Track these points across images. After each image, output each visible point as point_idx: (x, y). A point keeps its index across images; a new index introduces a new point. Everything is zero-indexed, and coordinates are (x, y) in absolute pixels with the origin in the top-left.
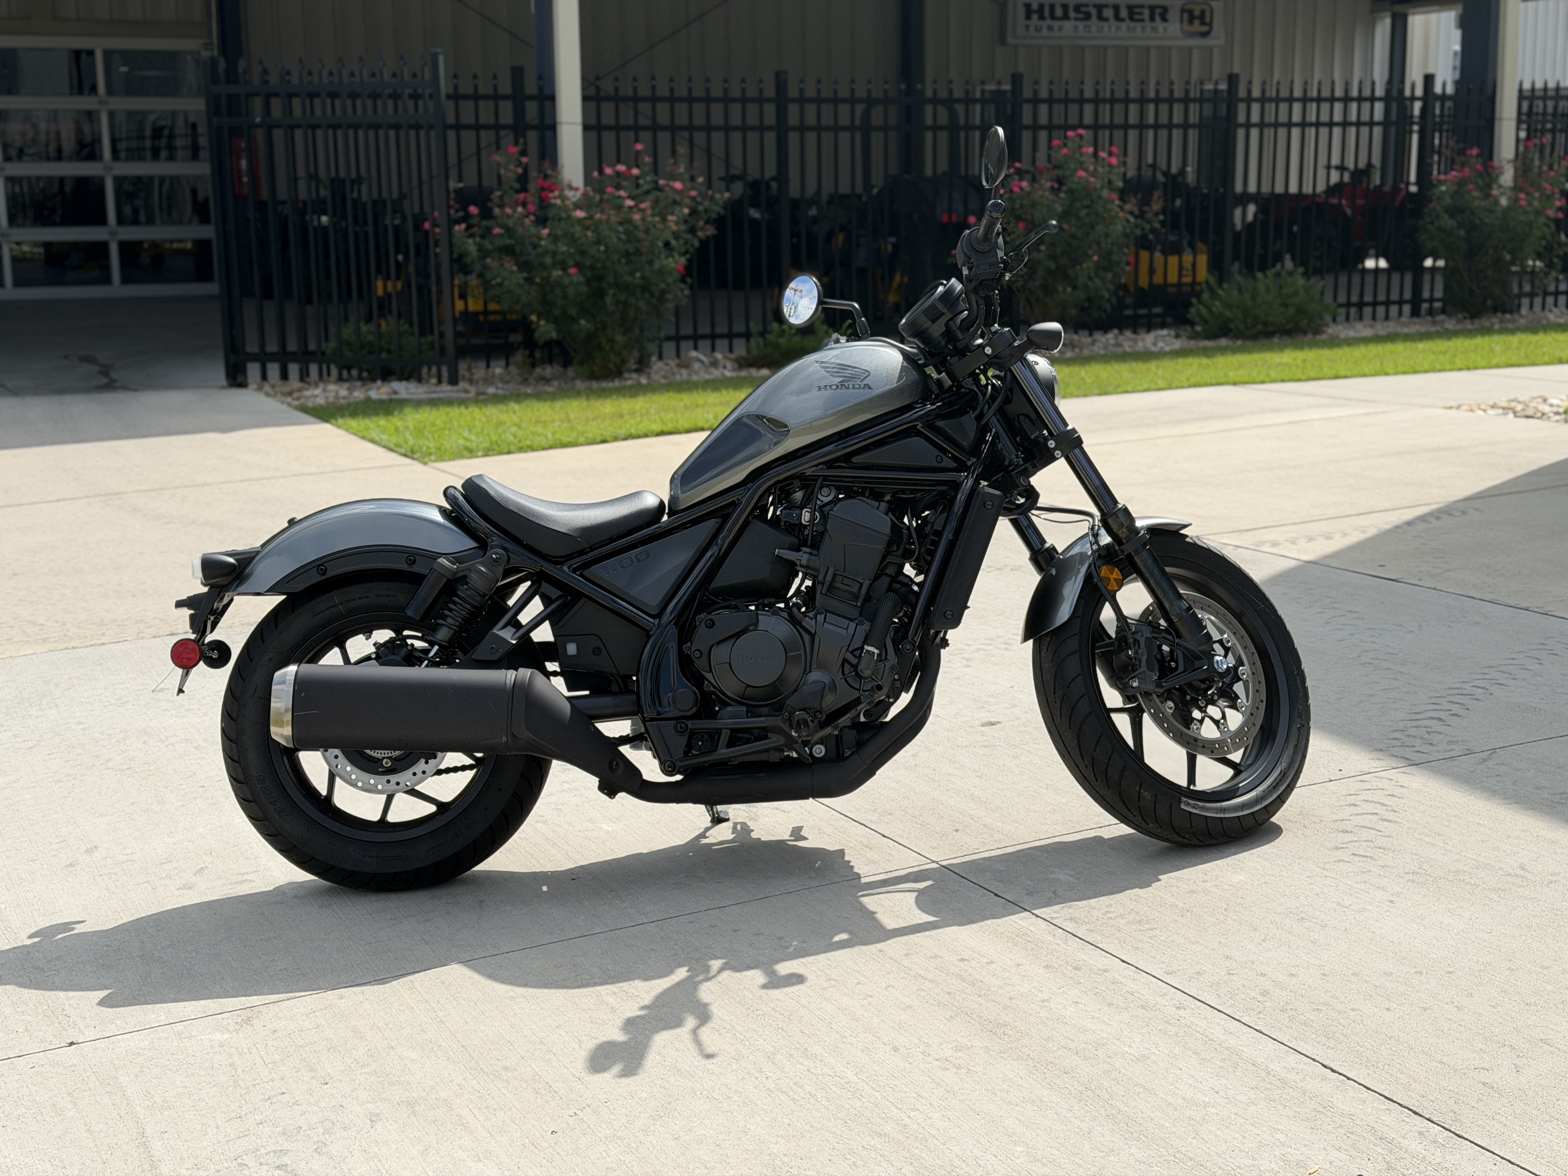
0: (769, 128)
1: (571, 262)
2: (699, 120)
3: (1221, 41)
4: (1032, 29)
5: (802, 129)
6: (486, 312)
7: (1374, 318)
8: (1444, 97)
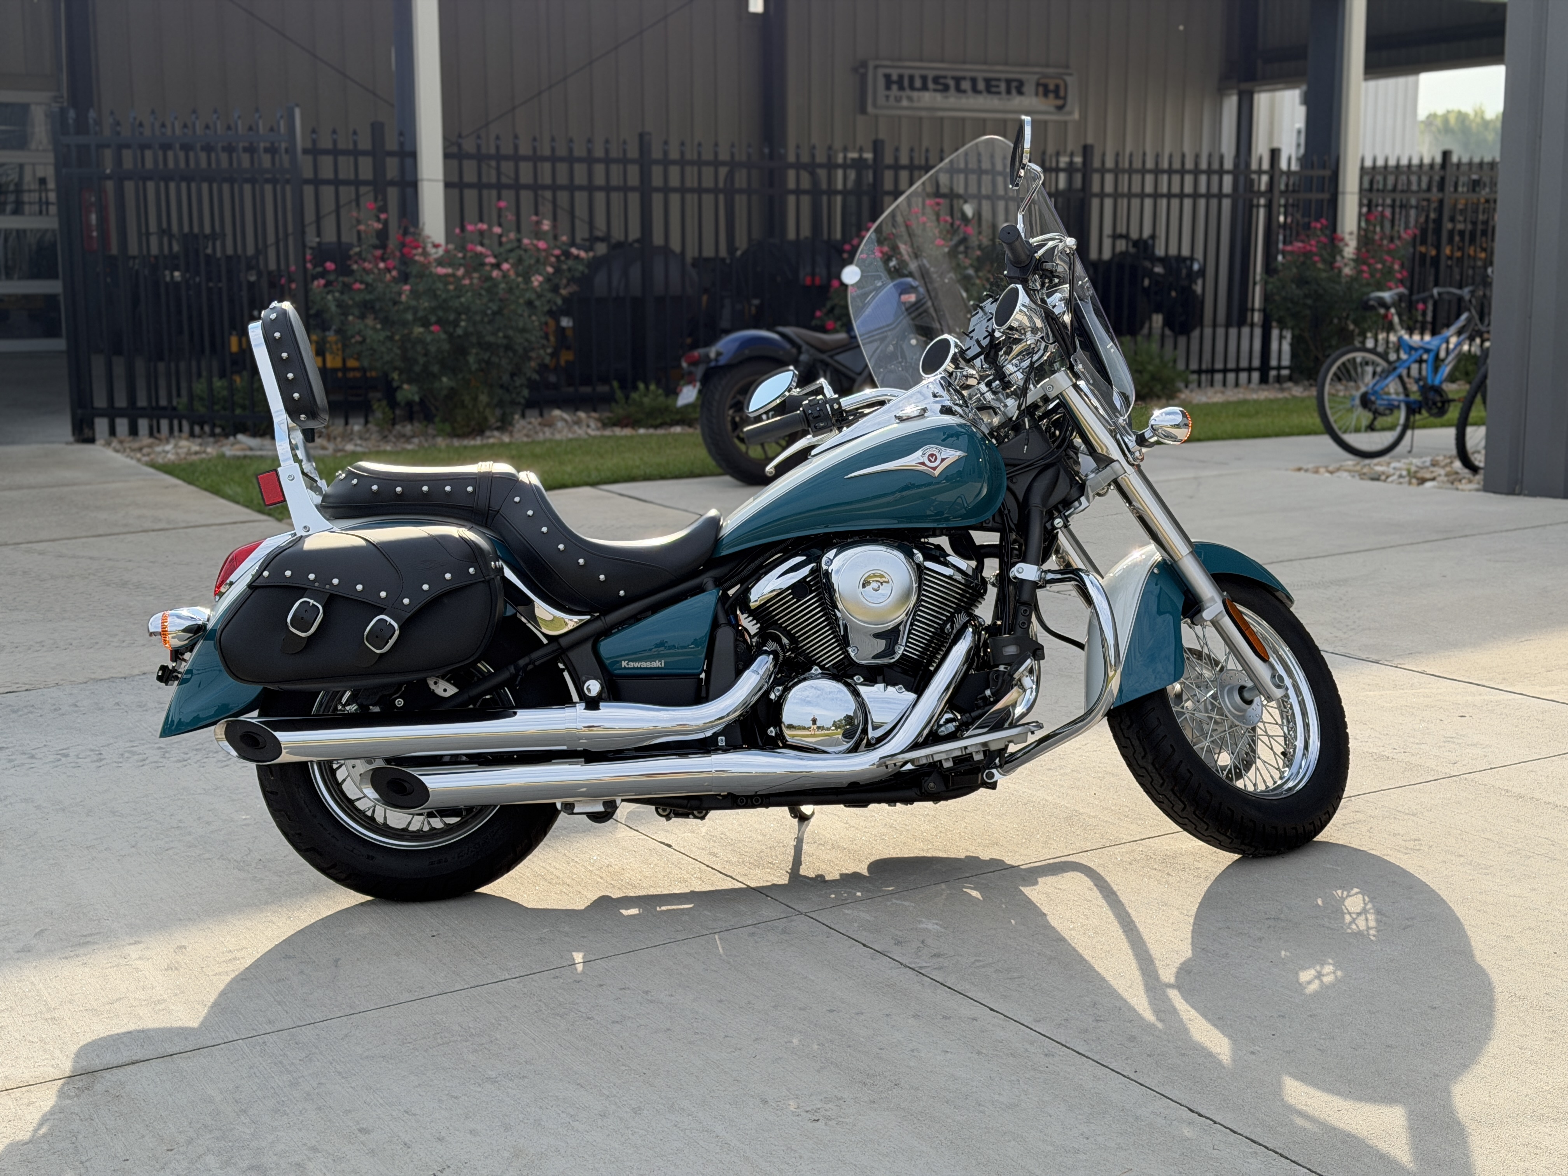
0: (633, 189)
1: (433, 319)
2: (563, 179)
3: (1076, 116)
4: (892, 99)
5: (666, 190)
6: (345, 369)
7: (1224, 384)
8: (1289, 173)
